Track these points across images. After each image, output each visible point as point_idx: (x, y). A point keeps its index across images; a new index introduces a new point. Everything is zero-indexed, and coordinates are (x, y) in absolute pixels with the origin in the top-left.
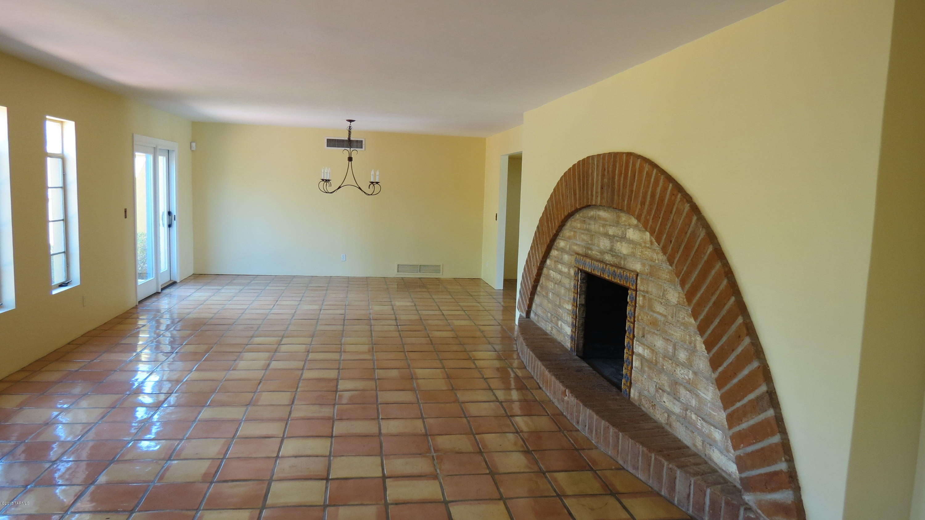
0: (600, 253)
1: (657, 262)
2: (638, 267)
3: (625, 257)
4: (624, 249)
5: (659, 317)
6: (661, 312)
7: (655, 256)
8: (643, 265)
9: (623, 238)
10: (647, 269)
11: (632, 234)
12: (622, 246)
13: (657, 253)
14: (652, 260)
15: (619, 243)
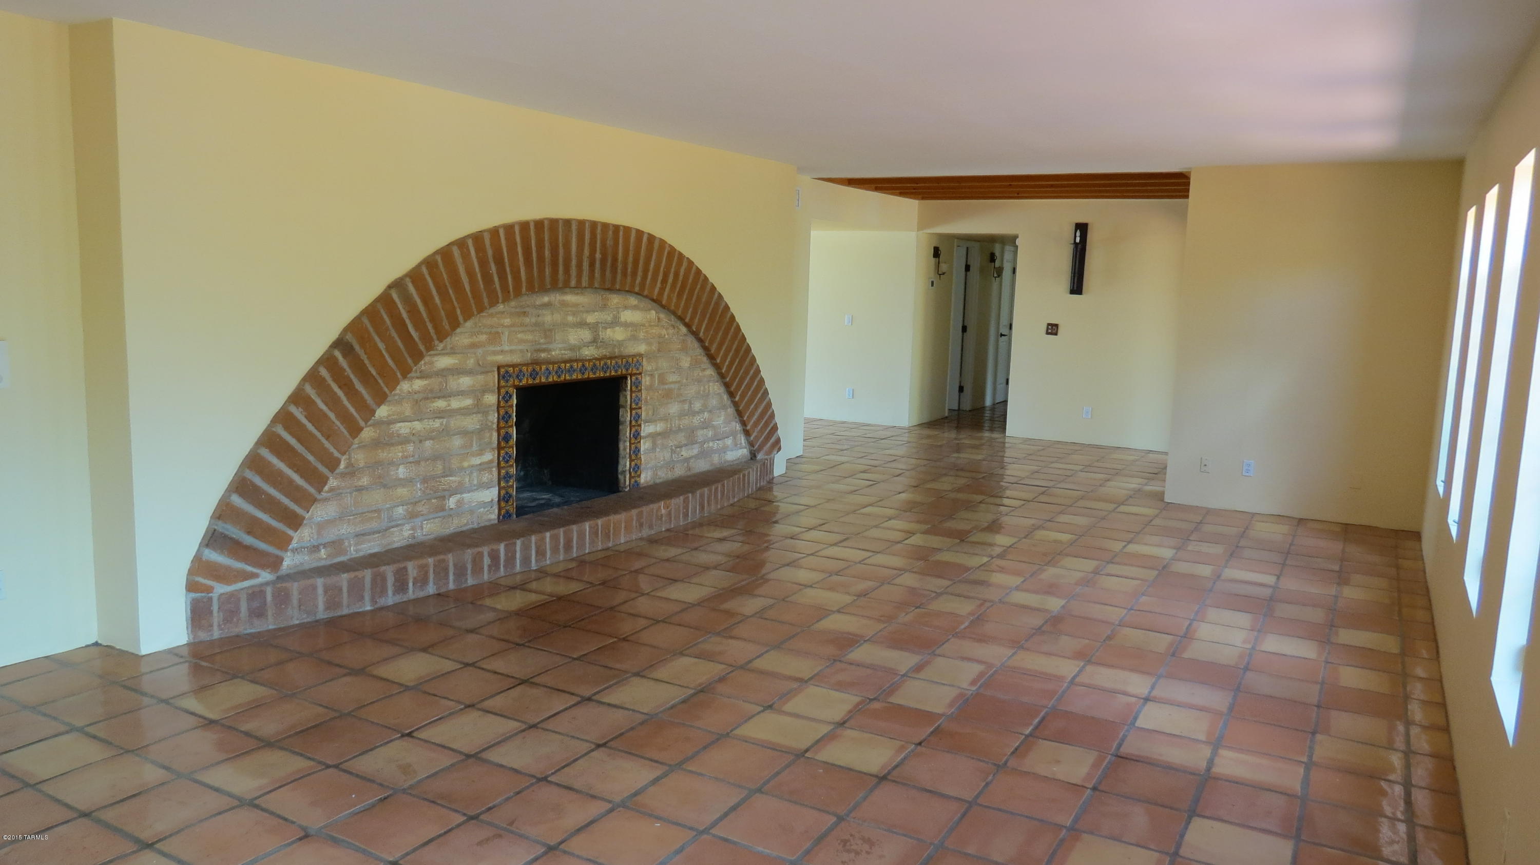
0: (570, 349)
1: (666, 336)
2: (642, 348)
3: (620, 344)
4: (618, 334)
5: (672, 386)
6: (674, 380)
7: (664, 332)
8: (649, 344)
9: (615, 323)
10: (654, 347)
11: (628, 316)
12: (614, 332)
13: (667, 329)
14: (660, 336)
15: (608, 330)
